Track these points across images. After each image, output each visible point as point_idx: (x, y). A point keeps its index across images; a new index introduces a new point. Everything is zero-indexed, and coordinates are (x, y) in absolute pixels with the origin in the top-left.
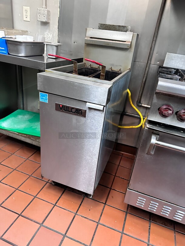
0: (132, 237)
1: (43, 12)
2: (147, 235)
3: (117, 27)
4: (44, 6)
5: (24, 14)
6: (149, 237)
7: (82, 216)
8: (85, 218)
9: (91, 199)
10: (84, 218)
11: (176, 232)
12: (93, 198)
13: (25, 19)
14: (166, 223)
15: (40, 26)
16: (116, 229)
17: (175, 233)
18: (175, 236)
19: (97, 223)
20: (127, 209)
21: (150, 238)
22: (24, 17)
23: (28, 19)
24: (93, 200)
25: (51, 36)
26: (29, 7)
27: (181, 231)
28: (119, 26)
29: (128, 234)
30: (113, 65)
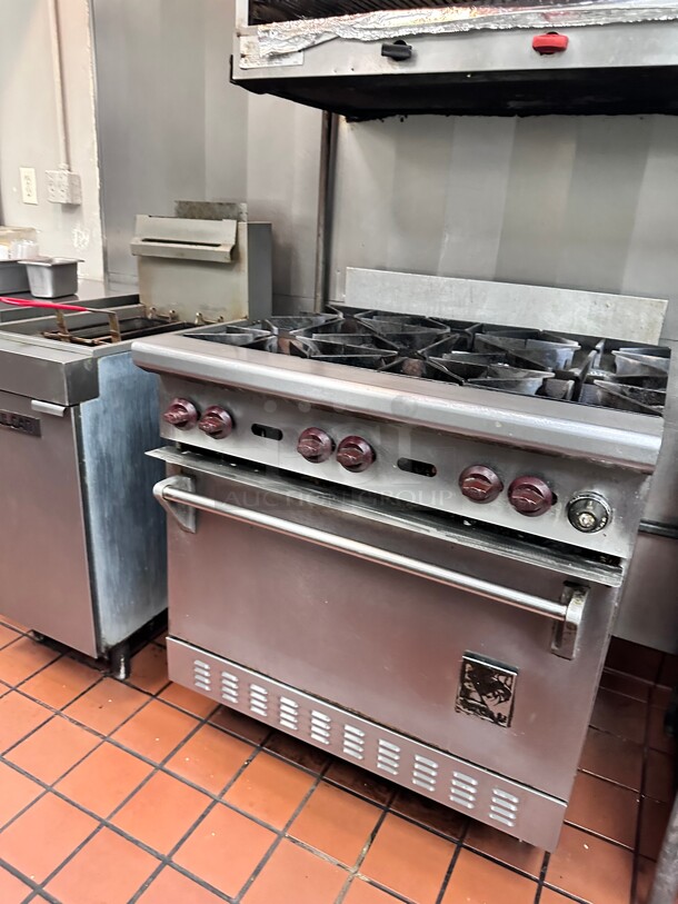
0: (181, 780)
1: (58, 179)
2: (230, 778)
3: (217, 206)
4: (63, 165)
5: (24, 186)
6: (229, 786)
7: (71, 719)
8: (78, 724)
9: (121, 681)
10: (74, 726)
11: (323, 782)
12: (128, 680)
13: (26, 199)
14: (307, 758)
15: (60, 214)
16: (149, 757)
17: (317, 784)
18: (312, 791)
19: (104, 738)
20: (212, 714)
21: (232, 787)
22: (25, 193)
23: (33, 199)
24: (127, 684)
25: (87, 239)
26: (33, 170)
27: (340, 781)
28: (221, 204)
29: (173, 771)
30: (205, 308)
